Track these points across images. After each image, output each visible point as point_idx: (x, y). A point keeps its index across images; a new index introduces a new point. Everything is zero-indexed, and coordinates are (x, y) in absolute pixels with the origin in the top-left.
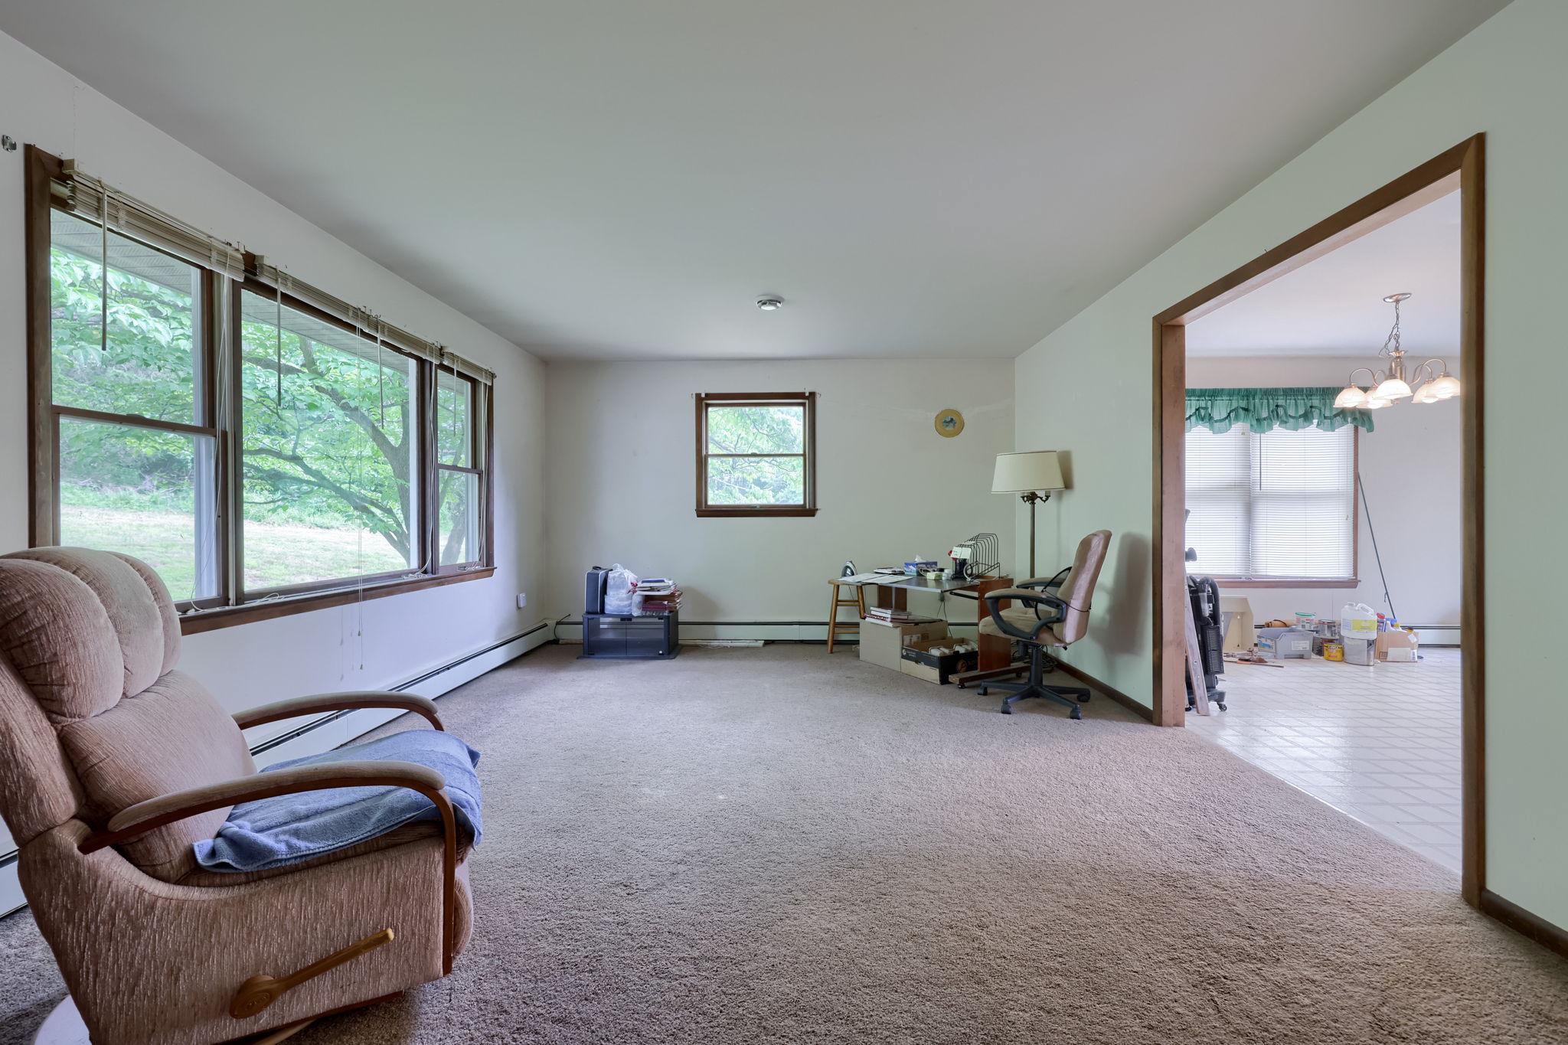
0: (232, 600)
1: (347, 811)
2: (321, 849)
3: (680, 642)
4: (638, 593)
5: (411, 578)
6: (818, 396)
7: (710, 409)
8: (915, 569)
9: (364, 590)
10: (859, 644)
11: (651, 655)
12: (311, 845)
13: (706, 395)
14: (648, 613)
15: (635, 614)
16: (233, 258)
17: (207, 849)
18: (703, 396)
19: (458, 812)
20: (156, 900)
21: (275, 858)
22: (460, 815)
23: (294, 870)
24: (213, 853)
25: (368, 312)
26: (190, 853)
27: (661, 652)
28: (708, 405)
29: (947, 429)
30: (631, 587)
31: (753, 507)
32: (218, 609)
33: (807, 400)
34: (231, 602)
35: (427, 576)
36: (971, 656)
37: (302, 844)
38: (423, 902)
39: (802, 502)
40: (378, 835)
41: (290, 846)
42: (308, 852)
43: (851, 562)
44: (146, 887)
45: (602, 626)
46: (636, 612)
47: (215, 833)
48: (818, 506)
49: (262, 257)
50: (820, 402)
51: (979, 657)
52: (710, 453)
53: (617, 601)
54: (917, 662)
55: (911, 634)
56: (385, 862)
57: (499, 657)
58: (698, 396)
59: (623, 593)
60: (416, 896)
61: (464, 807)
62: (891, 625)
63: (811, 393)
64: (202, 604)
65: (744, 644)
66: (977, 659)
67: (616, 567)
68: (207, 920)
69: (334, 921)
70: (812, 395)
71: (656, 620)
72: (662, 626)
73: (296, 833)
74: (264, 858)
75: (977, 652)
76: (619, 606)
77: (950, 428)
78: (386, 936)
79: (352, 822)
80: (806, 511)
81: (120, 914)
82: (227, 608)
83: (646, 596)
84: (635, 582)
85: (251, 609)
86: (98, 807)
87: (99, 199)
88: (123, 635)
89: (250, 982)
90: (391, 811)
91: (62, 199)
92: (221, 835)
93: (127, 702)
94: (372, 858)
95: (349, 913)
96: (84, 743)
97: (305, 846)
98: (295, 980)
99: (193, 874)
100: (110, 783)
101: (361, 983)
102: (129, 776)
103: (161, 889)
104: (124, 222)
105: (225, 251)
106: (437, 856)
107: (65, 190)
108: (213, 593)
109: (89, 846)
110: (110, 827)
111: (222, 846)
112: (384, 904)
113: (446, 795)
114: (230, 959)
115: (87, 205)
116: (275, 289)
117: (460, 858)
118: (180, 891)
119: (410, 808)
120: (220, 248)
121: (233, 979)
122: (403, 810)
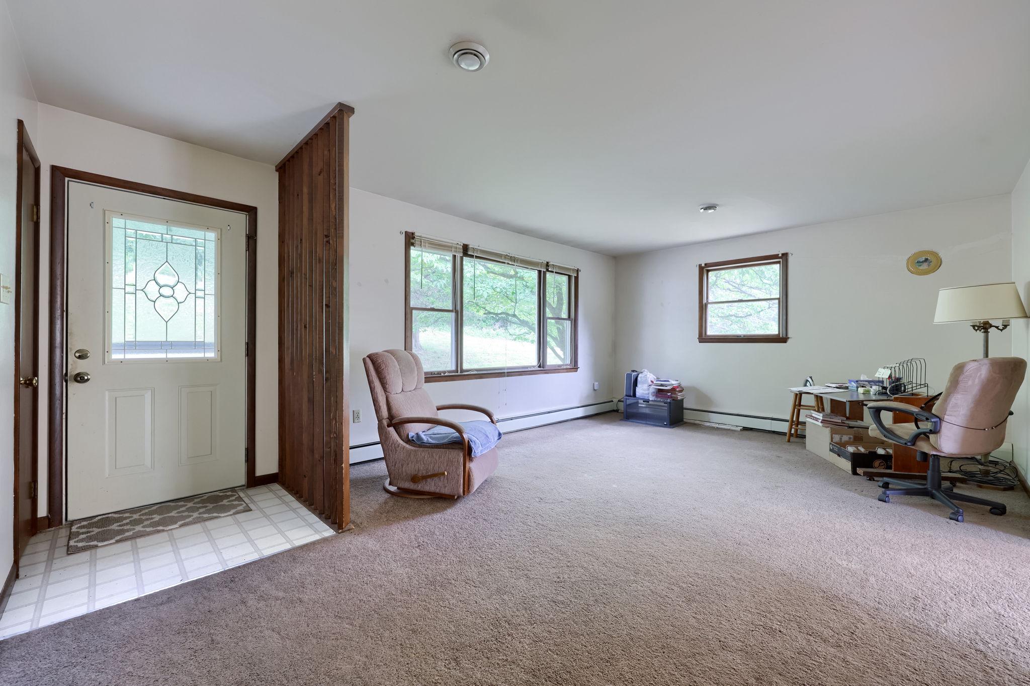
0: (459, 372)
1: (444, 435)
2: (433, 443)
3: (684, 420)
4: (652, 386)
5: (533, 369)
6: (790, 255)
7: (710, 273)
8: (855, 385)
9: (507, 372)
10: (805, 438)
11: (660, 424)
12: (432, 441)
13: (706, 264)
14: (659, 399)
15: (651, 399)
16: (459, 248)
18: (703, 265)
19: (469, 443)
20: (399, 444)
21: (423, 442)
23: (427, 447)
24: (412, 437)
25: (511, 255)
26: (408, 435)
27: (665, 423)
28: (708, 271)
29: (921, 268)
30: (651, 383)
31: (738, 336)
32: (453, 374)
33: (783, 259)
35: (539, 369)
36: (886, 458)
37: (430, 440)
38: (457, 468)
39: (777, 333)
40: (448, 443)
41: (427, 440)
42: (430, 443)
43: (811, 378)
44: (398, 440)
45: (639, 405)
46: (651, 398)
48: (789, 335)
49: (469, 246)
50: (791, 259)
51: (893, 459)
52: (709, 301)
53: (642, 390)
54: (839, 455)
55: (842, 434)
56: (448, 452)
57: (580, 413)
58: (700, 266)
59: (645, 386)
61: (471, 441)
62: (820, 424)
63: (783, 254)
64: (449, 372)
65: (728, 427)
66: (892, 460)
67: (644, 371)
68: (409, 453)
69: (435, 464)
70: (785, 256)
71: (663, 404)
72: (666, 408)
73: (431, 438)
74: (421, 441)
75: (891, 456)
76: (643, 393)
77: (925, 266)
78: (444, 473)
79: (444, 438)
80: (780, 339)
81: (393, 445)
82: (457, 374)
83: (659, 389)
84: (653, 380)
85: (465, 375)
86: (391, 417)
87: (421, 242)
88: (403, 374)
89: (417, 474)
90: (452, 437)
91: (413, 244)
92: (417, 434)
93: (403, 393)
94: (445, 450)
95: (439, 464)
96: (390, 400)
97: (431, 441)
98: (425, 478)
99: (408, 441)
100: (394, 411)
101: (441, 487)
102: (397, 410)
103: (401, 442)
104: (427, 247)
105: (458, 246)
106: (461, 455)
107: (413, 241)
108: (454, 368)
109: (389, 426)
110: (394, 422)
111: (415, 436)
112: (447, 465)
113: (465, 436)
114: (413, 466)
115: (418, 244)
116: (473, 255)
117: (471, 459)
118: (404, 444)
119: (456, 437)
120: (456, 246)
121: (413, 473)
122: (455, 438)
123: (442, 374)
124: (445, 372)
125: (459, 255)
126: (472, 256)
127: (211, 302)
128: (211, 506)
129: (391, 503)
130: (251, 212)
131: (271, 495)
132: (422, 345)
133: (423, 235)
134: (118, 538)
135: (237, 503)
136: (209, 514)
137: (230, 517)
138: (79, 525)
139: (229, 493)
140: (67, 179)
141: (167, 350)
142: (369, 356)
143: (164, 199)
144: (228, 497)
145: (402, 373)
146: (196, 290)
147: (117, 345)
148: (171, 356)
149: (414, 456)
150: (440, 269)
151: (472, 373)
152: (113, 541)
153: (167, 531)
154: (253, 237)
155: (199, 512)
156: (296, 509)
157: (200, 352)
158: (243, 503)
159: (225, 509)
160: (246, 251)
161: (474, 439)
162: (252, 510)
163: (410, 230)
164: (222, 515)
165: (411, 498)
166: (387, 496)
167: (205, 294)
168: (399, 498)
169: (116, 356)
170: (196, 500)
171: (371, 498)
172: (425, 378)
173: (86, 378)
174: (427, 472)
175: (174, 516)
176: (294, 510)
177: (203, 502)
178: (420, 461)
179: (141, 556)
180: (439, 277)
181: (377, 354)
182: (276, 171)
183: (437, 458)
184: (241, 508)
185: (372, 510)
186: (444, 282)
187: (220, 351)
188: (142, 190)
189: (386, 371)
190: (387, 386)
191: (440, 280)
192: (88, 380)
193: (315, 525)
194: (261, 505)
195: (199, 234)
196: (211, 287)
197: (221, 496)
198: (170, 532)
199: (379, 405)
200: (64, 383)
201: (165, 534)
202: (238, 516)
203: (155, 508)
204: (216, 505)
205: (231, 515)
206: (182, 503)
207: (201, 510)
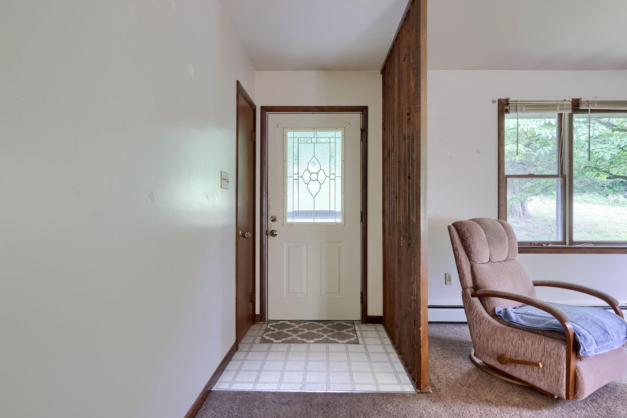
0: (567, 243)
1: (538, 318)
2: (525, 325)
12: (523, 322)
16: (567, 105)
17: (499, 311)
19: (576, 336)
20: (484, 317)
21: (512, 320)
22: (576, 338)
23: (517, 327)
24: (500, 312)
26: (494, 309)
32: (560, 246)
34: (567, 244)
38: (557, 363)
40: (543, 329)
41: (517, 319)
42: (521, 323)
44: (483, 313)
47: (504, 308)
49: (581, 99)
56: (543, 339)
60: (554, 359)
61: (579, 335)
64: (554, 243)
68: (495, 330)
69: (526, 350)
73: (521, 317)
74: (509, 319)
78: (539, 364)
79: (539, 322)
81: (477, 317)
82: (564, 246)
85: (576, 248)
86: (476, 287)
87: (517, 106)
88: (490, 242)
89: (503, 355)
90: (550, 323)
91: (507, 111)
92: (505, 309)
93: (490, 263)
94: (540, 336)
95: (531, 351)
96: (475, 269)
97: (521, 321)
98: (514, 362)
99: (494, 315)
100: (479, 281)
101: (535, 379)
102: (482, 281)
103: (487, 315)
104: (524, 110)
105: (565, 103)
106: (563, 348)
107: (507, 108)
108: (560, 239)
109: (473, 295)
110: (478, 292)
111: (503, 311)
112: (543, 355)
113: (569, 326)
114: (499, 344)
115: (513, 110)
116: (588, 110)
117: (578, 357)
118: (490, 318)
119: (556, 325)
120: (562, 103)
121: (501, 352)
122: (554, 325)
123: (544, 245)
124: (547, 243)
125: (566, 113)
126: (586, 111)
127: (339, 181)
128: (336, 331)
129: (474, 377)
130: (364, 110)
131: (375, 334)
132: (530, 213)
133: (519, 99)
134: (284, 340)
135: (351, 334)
136: (333, 338)
137: (344, 345)
138: (271, 324)
139: (349, 325)
140: (267, 113)
141: (314, 216)
142: (454, 225)
143: (313, 113)
144: (348, 327)
145: (488, 243)
146: (330, 174)
147: (290, 213)
148: (318, 220)
149: (501, 333)
150: (543, 135)
151: (586, 246)
152: (280, 341)
153: (308, 343)
154: (365, 129)
155: (328, 334)
156: (390, 353)
157: (332, 218)
158: (355, 335)
159: (343, 337)
160: (361, 141)
161: (584, 332)
162: (359, 344)
163: (504, 97)
164: (340, 342)
165: (498, 378)
166: (471, 366)
167: (335, 177)
168: (484, 374)
169: (289, 220)
170: (330, 324)
171: (455, 363)
172: (519, 248)
173: (275, 233)
174: (516, 356)
175: (314, 333)
176: (388, 353)
177: (333, 327)
178: (508, 341)
179: (290, 358)
180: (543, 144)
181: (462, 222)
182: (381, 74)
183: (530, 343)
184: (352, 339)
185: (453, 378)
186: (550, 148)
187: (344, 218)
188: (301, 110)
189: (471, 239)
190: (472, 255)
191: (544, 147)
192: (276, 235)
193: (400, 375)
194: (367, 341)
195: (331, 134)
196: (339, 172)
197: (345, 325)
198: (309, 344)
199: (463, 273)
200: (266, 236)
201: (305, 345)
202: (349, 345)
203: (307, 323)
204: (339, 331)
205: (345, 343)
206: (321, 324)
207: (330, 334)
